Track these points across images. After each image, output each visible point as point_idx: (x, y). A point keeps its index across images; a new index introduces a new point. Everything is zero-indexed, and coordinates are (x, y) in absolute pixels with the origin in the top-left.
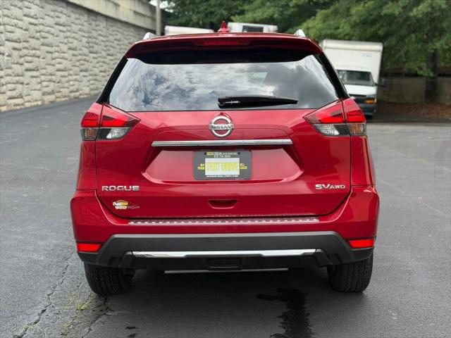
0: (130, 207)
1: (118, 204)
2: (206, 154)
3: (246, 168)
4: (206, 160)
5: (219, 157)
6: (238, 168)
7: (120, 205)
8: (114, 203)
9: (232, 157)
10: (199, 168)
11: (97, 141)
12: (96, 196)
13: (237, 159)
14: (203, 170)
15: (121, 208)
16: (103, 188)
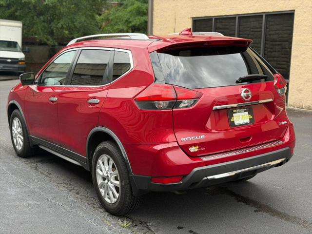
0: (199, 150)
1: (192, 149)
2: (233, 111)
3: (251, 117)
4: (234, 114)
5: (239, 112)
6: (248, 118)
7: (193, 149)
8: (190, 149)
9: (245, 111)
10: (232, 120)
11: (174, 110)
12: (178, 145)
13: (247, 113)
14: (234, 122)
15: (193, 152)
16: (182, 139)
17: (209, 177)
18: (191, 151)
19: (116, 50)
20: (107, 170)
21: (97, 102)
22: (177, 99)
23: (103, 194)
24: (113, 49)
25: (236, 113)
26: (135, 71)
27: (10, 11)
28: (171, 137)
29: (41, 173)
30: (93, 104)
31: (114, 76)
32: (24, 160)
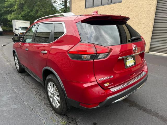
2: (126, 59)
4: (127, 61)
6: (133, 62)
10: (126, 64)
11: (94, 60)
12: (97, 83)
13: (133, 59)
14: (127, 65)
15: (106, 86)
16: (100, 79)
17: (115, 101)
18: (105, 86)
19: (56, 22)
20: (53, 90)
21: (46, 53)
22: (96, 53)
23: (51, 101)
24: (54, 22)
25: (128, 59)
26: (66, 35)
27: (26, 18)
28: (93, 79)
29: (25, 82)
30: (44, 54)
31: (55, 38)
32: (20, 74)
